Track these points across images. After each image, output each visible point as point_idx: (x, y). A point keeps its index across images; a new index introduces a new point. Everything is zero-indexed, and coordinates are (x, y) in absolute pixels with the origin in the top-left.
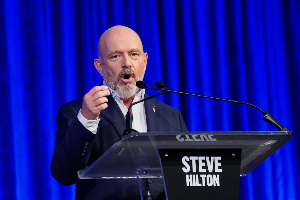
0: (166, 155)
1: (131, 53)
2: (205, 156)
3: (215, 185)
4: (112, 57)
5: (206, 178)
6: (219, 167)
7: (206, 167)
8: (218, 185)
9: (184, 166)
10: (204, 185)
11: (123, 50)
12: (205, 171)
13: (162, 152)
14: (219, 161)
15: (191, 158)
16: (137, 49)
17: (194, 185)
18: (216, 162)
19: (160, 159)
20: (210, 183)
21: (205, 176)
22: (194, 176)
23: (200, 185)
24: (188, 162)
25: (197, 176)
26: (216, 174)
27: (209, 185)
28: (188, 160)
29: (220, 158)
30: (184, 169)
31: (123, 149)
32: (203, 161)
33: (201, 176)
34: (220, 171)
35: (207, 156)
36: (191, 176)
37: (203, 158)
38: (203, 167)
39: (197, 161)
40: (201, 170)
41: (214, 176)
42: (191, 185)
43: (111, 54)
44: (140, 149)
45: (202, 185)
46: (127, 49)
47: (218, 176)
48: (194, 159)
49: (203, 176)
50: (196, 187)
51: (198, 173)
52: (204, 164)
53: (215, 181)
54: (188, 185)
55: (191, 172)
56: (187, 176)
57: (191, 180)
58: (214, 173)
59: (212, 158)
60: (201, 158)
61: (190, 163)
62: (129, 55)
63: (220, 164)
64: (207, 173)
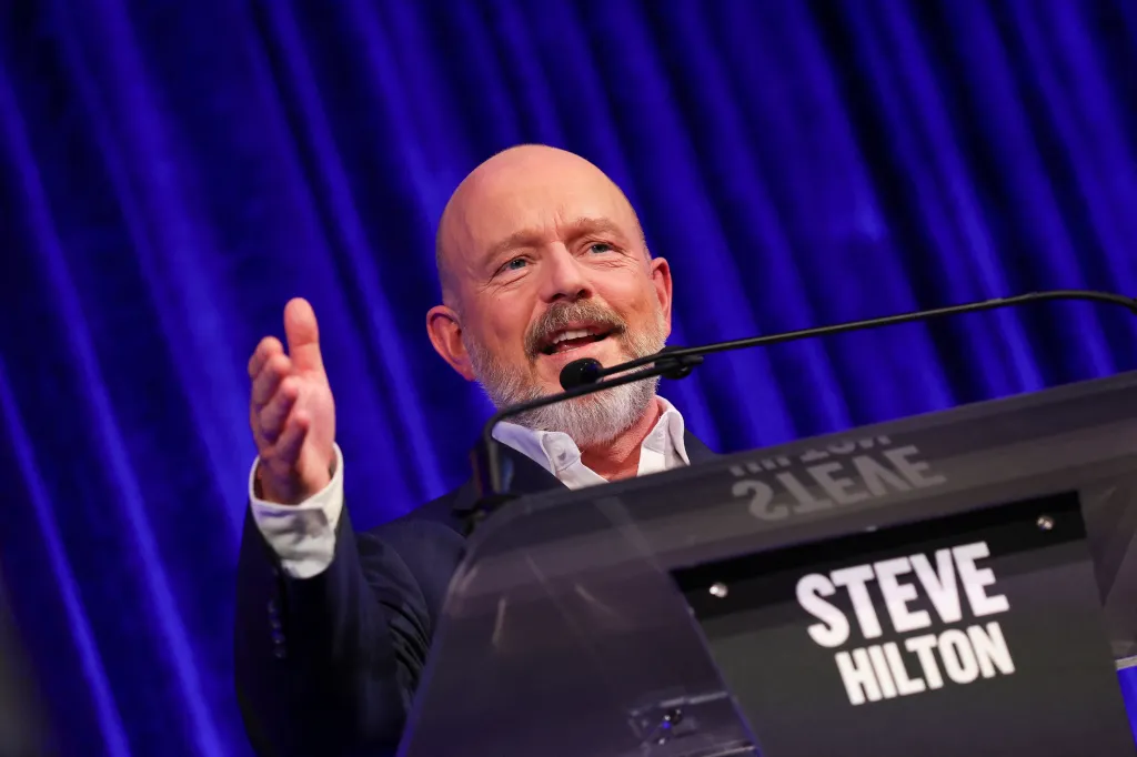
0: (714, 590)
1: (580, 242)
2: (907, 553)
3: (989, 672)
4: (498, 271)
5: (936, 652)
6: (990, 591)
7: (922, 602)
8: (1007, 666)
9: (815, 620)
10: (936, 681)
11: (542, 230)
12: (922, 619)
13: (691, 579)
14: (980, 564)
15: (841, 576)
16: (606, 220)
17: (890, 693)
18: (967, 569)
19: (691, 611)
20: (962, 666)
21: (930, 640)
22: (875, 651)
23: (917, 686)
24: (828, 599)
25: (891, 648)
26: (983, 621)
27: (963, 676)
28: (827, 589)
29: (980, 549)
30: (817, 633)
31: (502, 605)
32: (903, 579)
33: (911, 644)
34: (1000, 604)
35: (915, 552)
36: (860, 654)
37: (901, 565)
38: (912, 606)
39: (873, 587)
40: (903, 620)
41: (975, 631)
42: (874, 695)
43: (491, 256)
44: (581, 591)
45: (926, 682)
46: (560, 223)
47: (994, 628)
48: (853, 578)
49: (921, 646)
50: (900, 700)
51: (889, 634)
52: (909, 592)
53: (987, 654)
54: (856, 698)
55: (856, 640)
56: (842, 660)
57: (865, 674)
58: (968, 620)
59: (943, 556)
60: (888, 570)
61: (841, 599)
62: (571, 252)
63: (987, 576)
64: (938, 627)
